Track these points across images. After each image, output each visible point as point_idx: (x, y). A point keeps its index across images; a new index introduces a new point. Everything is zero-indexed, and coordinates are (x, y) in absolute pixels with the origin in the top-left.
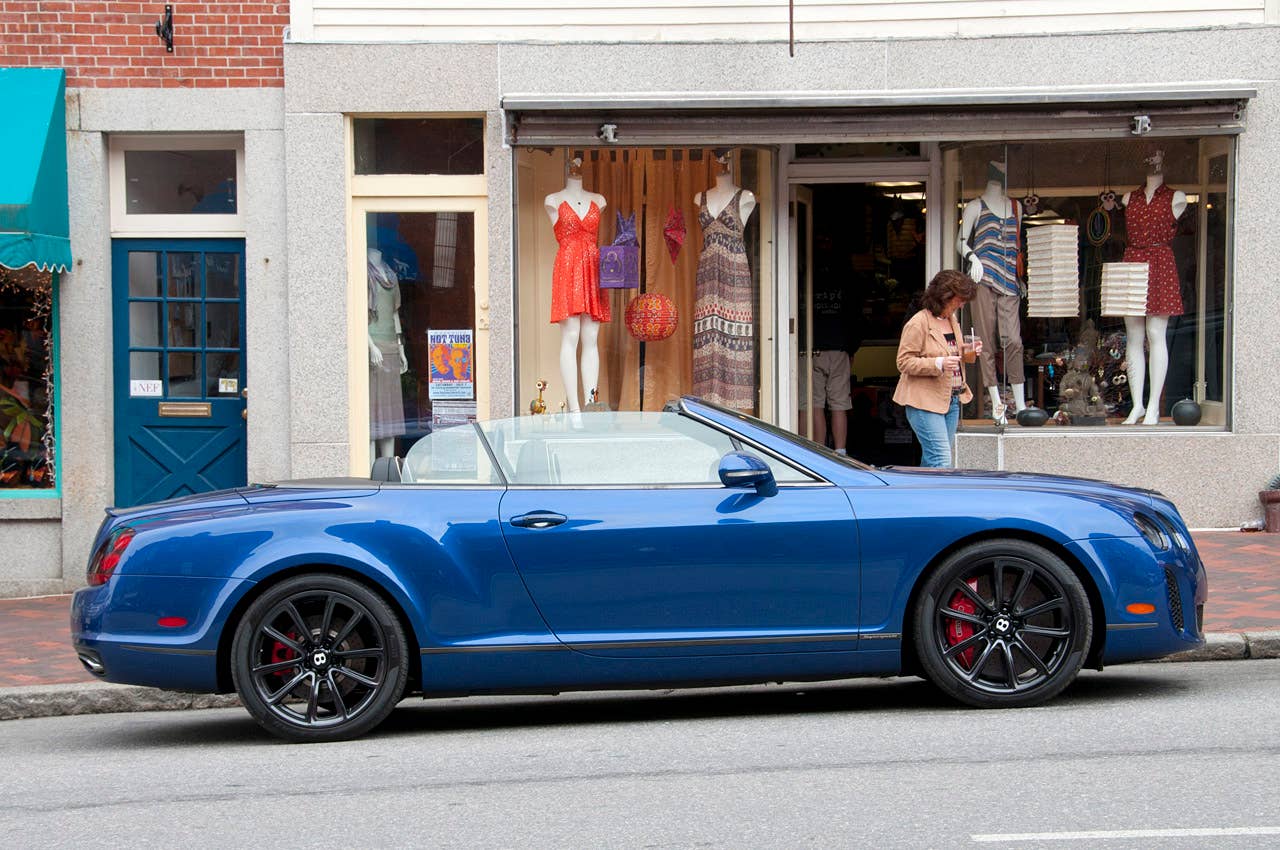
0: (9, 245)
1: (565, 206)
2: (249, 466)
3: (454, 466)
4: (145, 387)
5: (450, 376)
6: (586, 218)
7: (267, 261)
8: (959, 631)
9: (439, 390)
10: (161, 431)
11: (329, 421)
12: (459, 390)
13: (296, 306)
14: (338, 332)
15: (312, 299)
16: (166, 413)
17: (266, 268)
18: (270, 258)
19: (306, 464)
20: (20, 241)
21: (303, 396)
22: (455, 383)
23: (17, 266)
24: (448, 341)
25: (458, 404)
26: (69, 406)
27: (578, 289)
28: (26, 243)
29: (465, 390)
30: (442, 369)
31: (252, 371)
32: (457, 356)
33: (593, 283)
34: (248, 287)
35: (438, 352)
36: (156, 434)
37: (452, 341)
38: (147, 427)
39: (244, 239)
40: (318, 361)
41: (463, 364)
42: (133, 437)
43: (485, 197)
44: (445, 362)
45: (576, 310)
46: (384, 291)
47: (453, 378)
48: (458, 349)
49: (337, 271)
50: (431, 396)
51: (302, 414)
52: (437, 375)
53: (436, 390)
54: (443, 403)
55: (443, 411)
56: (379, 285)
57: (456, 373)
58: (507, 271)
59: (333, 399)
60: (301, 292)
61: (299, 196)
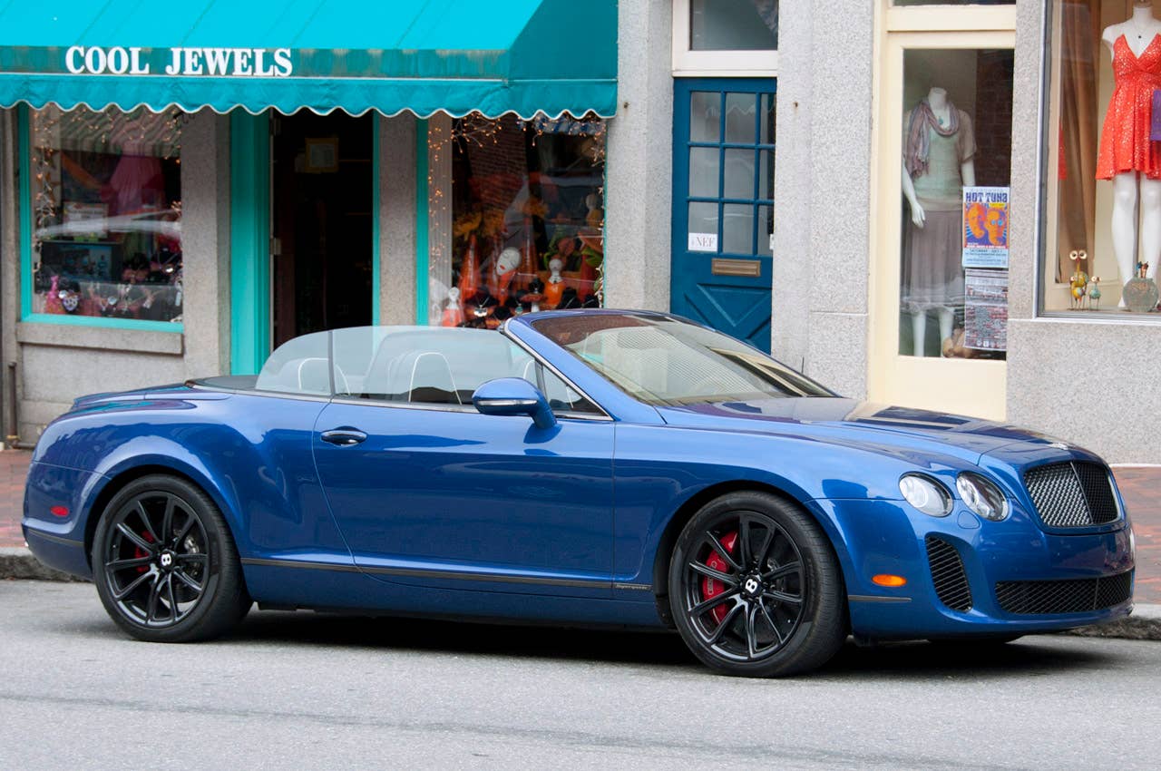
0: (488, 92)
1: (1122, 41)
2: (773, 335)
3: (986, 344)
4: (701, 240)
5: (984, 241)
6: (1143, 55)
7: (796, 105)
8: (710, 589)
9: (973, 257)
10: (712, 289)
11: (846, 288)
12: (995, 257)
13: (818, 158)
14: (857, 188)
15: (834, 150)
16: (718, 271)
17: (796, 113)
18: (799, 102)
19: (823, 335)
20: (497, 90)
21: (821, 258)
22: (990, 249)
23: (493, 116)
24: (984, 200)
25: (993, 273)
26: (613, 260)
27: (1126, 141)
28: (502, 90)
29: (999, 258)
30: (978, 233)
31: (779, 228)
32: (993, 217)
33: (1147, 134)
34: (777, 135)
35: (974, 213)
36: (711, 293)
37: (988, 200)
38: (702, 285)
39: (775, 78)
40: (838, 220)
41: (999, 227)
42: (688, 295)
43: (1014, 30)
44: (981, 225)
45: (1122, 166)
46: (941, 139)
47: (988, 243)
48: (994, 209)
49: (859, 117)
50: (965, 263)
51: (820, 279)
52: (971, 239)
53: (970, 257)
54: (977, 272)
55: (977, 282)
56: (933, 132)
57: (991, 238)
58: (1033, 120)
59: (851, 263)
60: (823, 141)
61: (826, 33)
